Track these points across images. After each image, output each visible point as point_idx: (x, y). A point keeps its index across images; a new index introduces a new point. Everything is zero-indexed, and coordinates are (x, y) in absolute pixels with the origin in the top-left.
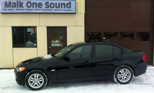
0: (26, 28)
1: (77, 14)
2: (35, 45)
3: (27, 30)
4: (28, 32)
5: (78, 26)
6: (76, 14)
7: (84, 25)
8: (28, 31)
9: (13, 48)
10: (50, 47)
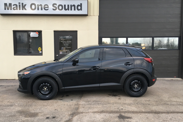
1: (90, 16)
2: (40, 52)
3: (30, 35)
5: (91, 30)
6: (88, 16)
7: (98, 29)
10: (57, 55)
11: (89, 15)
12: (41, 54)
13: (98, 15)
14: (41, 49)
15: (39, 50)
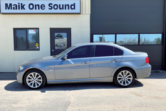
5: (83, 27)
6: (80, 15)
9: (15, 51)
11: (81, 13)
12: (39, 50)
13: (90, 13)
14: (38, 45)
15: (37, 46)
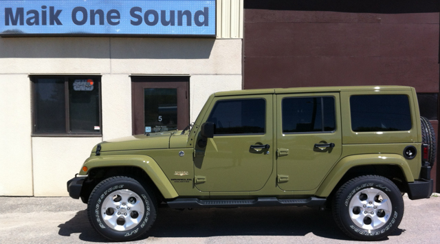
0: (72, 79)
1: (221, 39)
2: (97, 128)
3: (73, 87)
4: (78, 91)
5: (223, 73)
6: (216, 40)
7: (241, 73)
8: (75, 89)
9: (33, 138)
11: (219, 36)
12: (100, 134)
13: (242, 37)
